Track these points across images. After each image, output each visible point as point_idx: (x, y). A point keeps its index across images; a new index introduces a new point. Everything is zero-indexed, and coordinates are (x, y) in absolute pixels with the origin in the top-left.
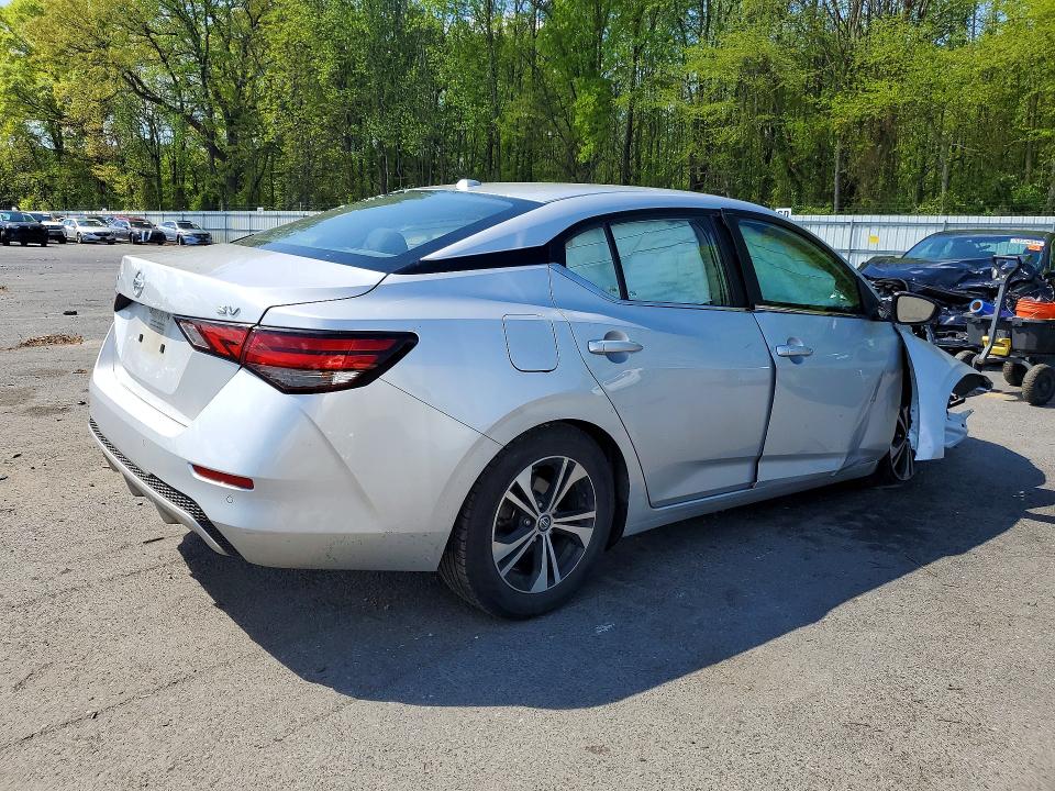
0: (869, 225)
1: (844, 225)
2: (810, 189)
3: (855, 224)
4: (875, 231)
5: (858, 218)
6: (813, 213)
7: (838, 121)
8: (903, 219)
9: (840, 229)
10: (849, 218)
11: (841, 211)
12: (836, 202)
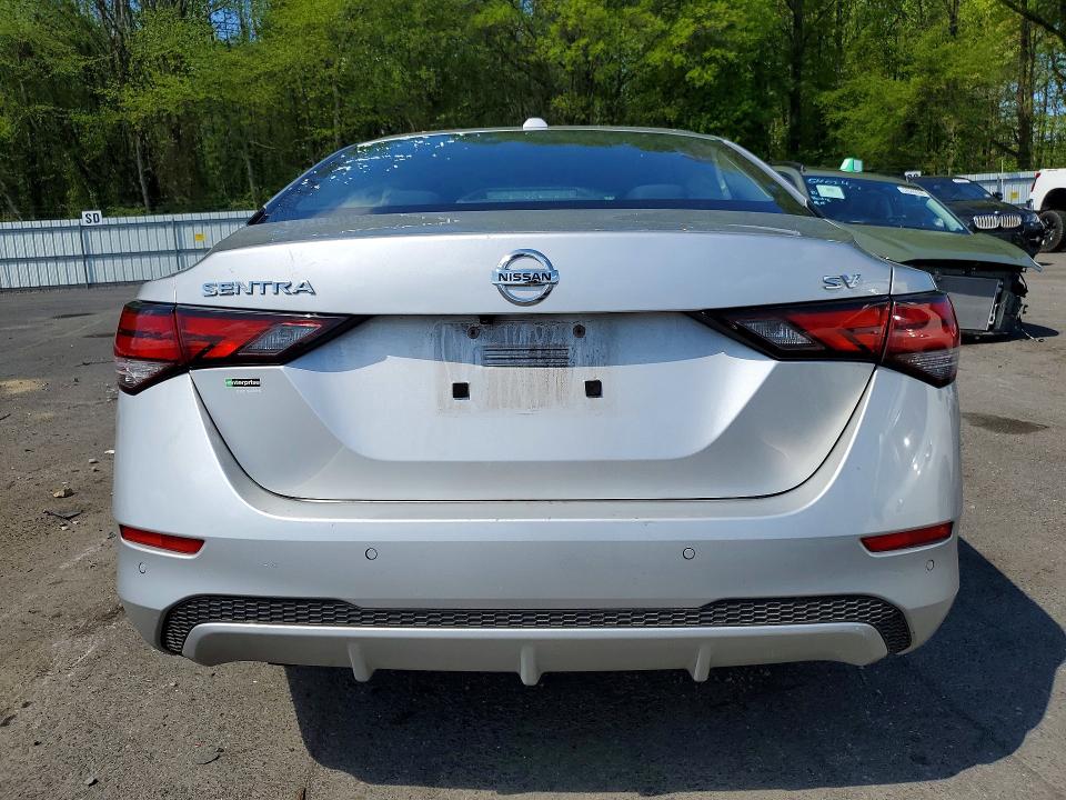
0: (191, 223)
1: (164, 225)
2: (113, 189)
3: (176, 224)
4: (198, 229)
5: (178, 217)
6: (125, 215)
7: (134, 115)
8: (223, 215)
9: (161, 231)
10: (169, 218)
11: (153, 212)
12: (146, 201)
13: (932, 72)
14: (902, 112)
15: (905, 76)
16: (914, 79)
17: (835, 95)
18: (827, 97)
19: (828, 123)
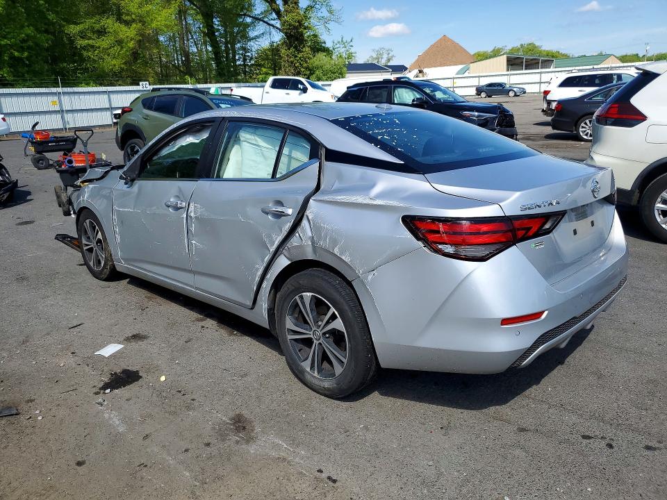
13: (144, 23)
14: (131, 45)
15: (127, 23)
16: (134, 25)
17: (78, 28)
18: (73, 29)
19: (79, 47)
